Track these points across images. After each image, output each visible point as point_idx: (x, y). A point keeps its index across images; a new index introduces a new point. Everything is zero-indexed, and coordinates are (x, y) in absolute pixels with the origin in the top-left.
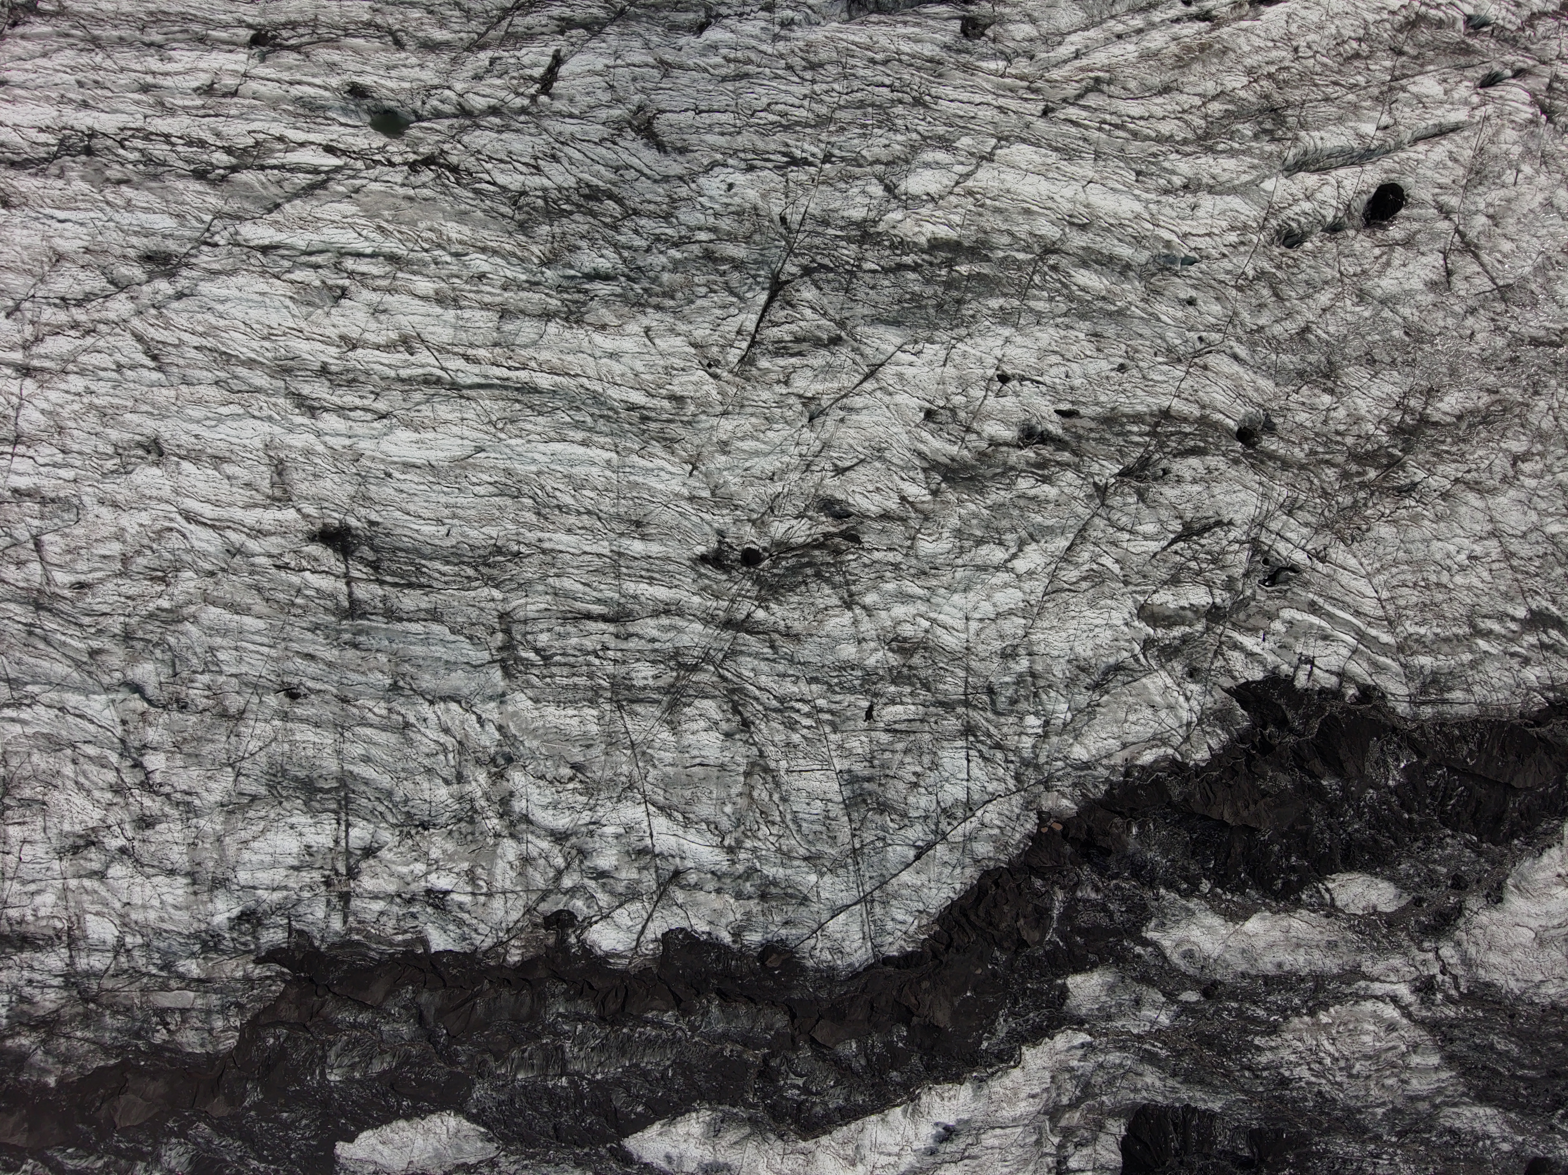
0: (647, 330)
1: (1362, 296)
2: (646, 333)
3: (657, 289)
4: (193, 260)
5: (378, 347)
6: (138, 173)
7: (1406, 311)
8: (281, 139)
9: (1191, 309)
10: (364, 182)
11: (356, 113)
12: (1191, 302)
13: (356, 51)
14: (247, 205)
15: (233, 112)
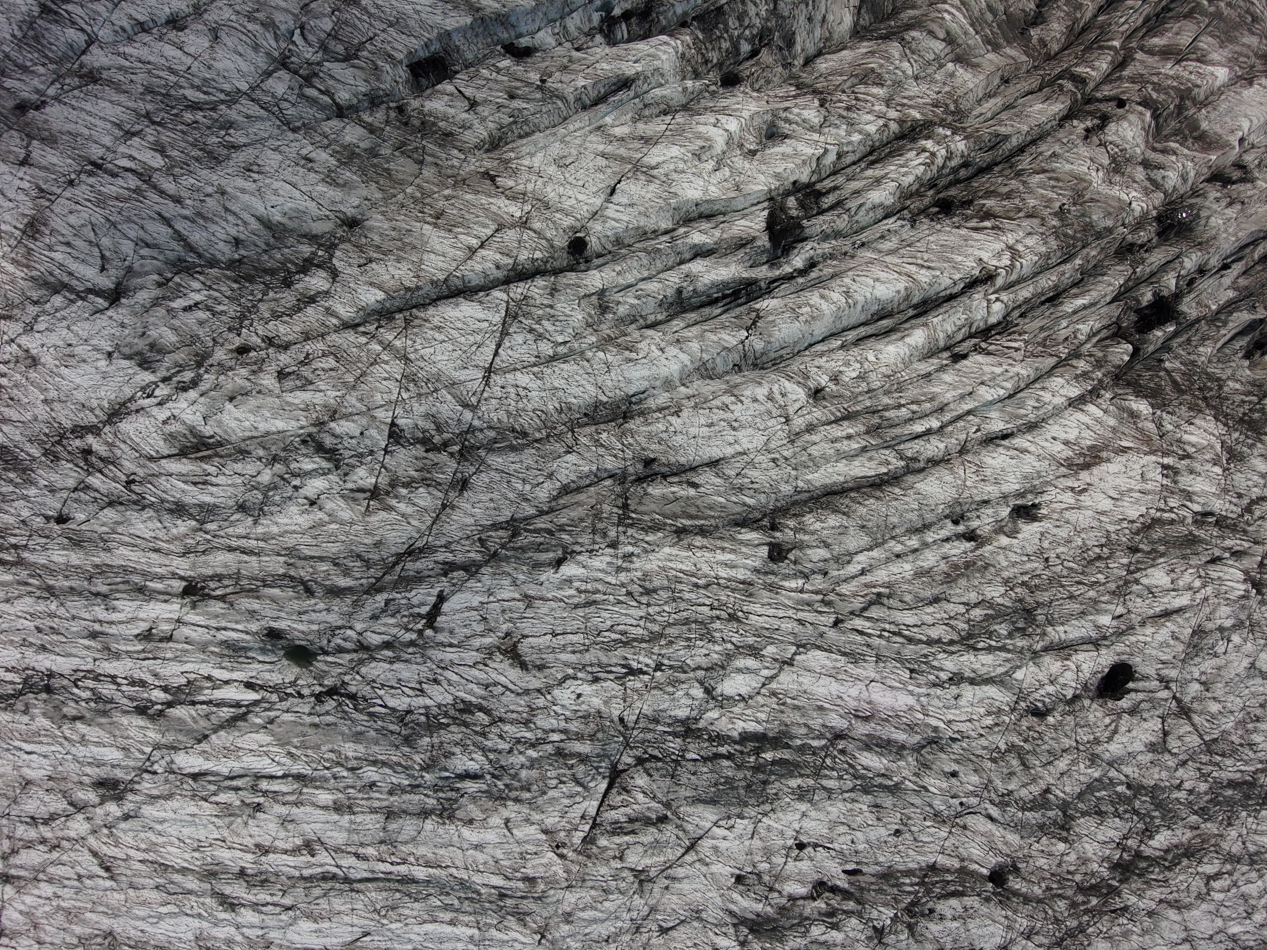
0: (507, 821)
1: (1094, 759)
2: (506, 823)
3: (516, 784)
4: (137, 787)
5: (286, 852)
6: (90, 710)
7: (1128, 770)
8: (209, 678)
9: (953, 780)
10: (278, 713)
11: (273, 651)
12: (954, 774)
13: (273, 600)
14: (180, 738)
15: (169, 655)
